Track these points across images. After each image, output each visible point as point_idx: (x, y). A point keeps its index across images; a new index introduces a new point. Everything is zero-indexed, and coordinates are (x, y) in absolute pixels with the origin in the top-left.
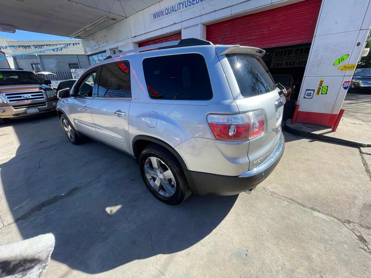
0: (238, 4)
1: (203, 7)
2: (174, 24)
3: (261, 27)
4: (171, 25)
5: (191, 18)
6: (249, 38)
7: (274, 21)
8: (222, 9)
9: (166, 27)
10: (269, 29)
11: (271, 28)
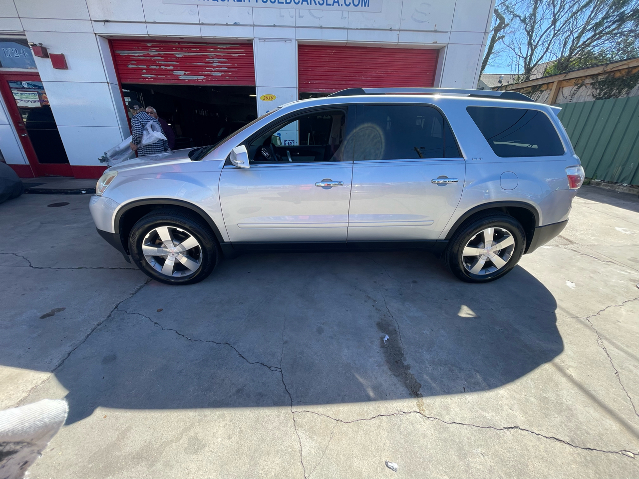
0: (357, 29)
1: (299, 14)
2: (235, 24)
3: (377, 68)
4: (227, 25)
5: (274, 25)
6: (363, 78)
7: (392, 63)
8: (333, 28)
9: (215, 24)
10: (387, 73)
11: (389, 71)
